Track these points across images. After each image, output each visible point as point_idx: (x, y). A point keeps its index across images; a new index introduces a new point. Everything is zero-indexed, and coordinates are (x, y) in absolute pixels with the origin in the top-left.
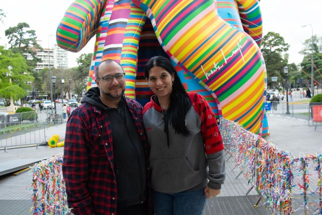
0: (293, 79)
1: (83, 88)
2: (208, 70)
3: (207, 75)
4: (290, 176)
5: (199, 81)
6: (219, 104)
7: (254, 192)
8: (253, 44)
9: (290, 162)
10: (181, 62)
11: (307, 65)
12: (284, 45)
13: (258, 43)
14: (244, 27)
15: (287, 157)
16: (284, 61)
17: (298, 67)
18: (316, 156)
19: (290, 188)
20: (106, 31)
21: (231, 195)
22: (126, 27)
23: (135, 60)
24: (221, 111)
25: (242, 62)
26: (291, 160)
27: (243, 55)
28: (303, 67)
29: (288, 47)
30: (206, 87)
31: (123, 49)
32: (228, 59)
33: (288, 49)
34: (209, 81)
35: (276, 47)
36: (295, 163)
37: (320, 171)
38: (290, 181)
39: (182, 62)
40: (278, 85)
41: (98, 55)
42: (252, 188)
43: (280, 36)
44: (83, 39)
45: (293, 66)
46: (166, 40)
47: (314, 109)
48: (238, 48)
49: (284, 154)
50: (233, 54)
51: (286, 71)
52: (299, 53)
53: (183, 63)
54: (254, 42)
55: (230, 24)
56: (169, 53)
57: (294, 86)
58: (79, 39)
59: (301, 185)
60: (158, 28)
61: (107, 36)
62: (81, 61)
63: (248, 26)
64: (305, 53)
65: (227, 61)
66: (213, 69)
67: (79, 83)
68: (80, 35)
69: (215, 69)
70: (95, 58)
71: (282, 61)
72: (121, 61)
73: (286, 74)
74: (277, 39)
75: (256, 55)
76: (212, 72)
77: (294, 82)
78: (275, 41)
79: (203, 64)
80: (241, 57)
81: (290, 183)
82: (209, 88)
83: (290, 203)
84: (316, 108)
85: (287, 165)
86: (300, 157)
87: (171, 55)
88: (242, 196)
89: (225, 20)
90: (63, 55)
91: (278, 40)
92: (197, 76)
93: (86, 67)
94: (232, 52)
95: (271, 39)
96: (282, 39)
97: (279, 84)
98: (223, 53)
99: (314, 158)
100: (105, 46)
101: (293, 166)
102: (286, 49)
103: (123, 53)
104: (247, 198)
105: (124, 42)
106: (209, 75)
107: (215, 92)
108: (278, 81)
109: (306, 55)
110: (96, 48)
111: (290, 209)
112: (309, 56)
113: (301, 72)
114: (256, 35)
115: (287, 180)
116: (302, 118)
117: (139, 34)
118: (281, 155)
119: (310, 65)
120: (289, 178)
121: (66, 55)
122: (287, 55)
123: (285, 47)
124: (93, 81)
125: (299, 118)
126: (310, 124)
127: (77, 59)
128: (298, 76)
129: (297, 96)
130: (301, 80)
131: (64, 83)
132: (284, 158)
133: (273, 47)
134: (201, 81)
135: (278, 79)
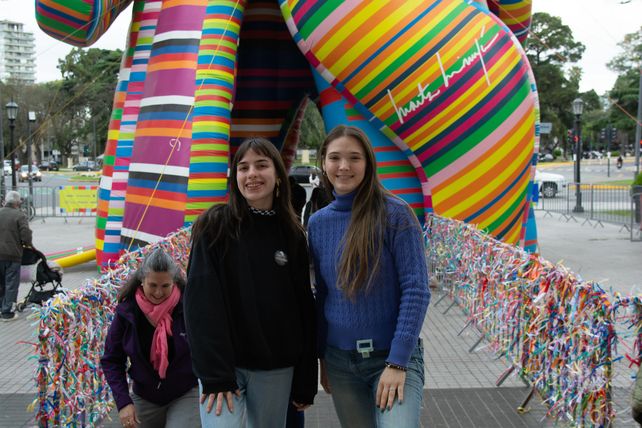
0: (590, 129)
1: (74, 136)
2: (403, 100)
3: (401, 114)
4: (610, 335)
5: (382, 125)
6: (426, 181)
7: (514, 381)
8: (511, 44)
9: (609, 308)
10: (341, 81)
11: (625, 97)
12: (572, 45)
13: (521, 39)
14: (489, 1)
15: (603, 296)
16: (569, 85)
17: (601, 100)
19: (608, 364)
21: (464, 387)
23: (231, 72)
24: (430, 197)
25: (485, 85)
26: (612, 302)
27: (487, 70)
28: (615, 101)
29: (580, 50)
30: (397, 140)
31: (202, 43)
32: (451, 76)
33: (580, 57)
34: (405, 128)
35: (551, 52)
36: (620, 308)
38: (609, 348)
39: (344, 78)
40: (552, 142)
41: (138, 55)
42: (510, 371)
43: (563, 24)
44: (103, 14)
45: (592, 97)
46: (304, 29)
48: (477, 51)
49: (596, 289)
50: (464, 66)
51: (577, 110)
52: (608, 65)
53: (344, 82)
54: (514, 38)
56: (314, 56)
57: (591, 145)
58: (94, 15)
59: (633, 358)
61: (163, 11)
62: (71, 68)
64: (622, 68)
65: (450, 80)
66: (416, 99)
67: (65, 122)
68: (95, 5)
69: (420, 99)
70: (131, 62)
71: (563, 86)
72: (198, 72)
73: (578, 116)
74: (554, 32)
75: (519, 68)
76: (413, 106)
77: (592, 138)
78: (550, 35)
79: (391, 86)
80: (484, 74)
81: (609, 352)
82: (403, 143)
83: (608, 396)
85: (603, 314)
86: (631, 297)
87: (317, 63)
88: (488, 389)
90: (21, 50)
91: (557, 33)
92: (378, 114)
93: (84, 82)
94: (462, 59)
95: (540, 31)
96: (566, 29)
97: (556, 140)
98: (440, 61)
100: (156, 34)
101: (617, 315)
102: (575, 57)
103: (202, 53)
104: (499, 393)
105: (204, 28)
106: (406, 112)
107: (417, 153)
108: (553, 133)
109: (624, 73)
110: (133, 37)
111: (608, 409)
112: (630, 75)
113: (610, 114)
114: (517, 21)
115: (602, 346)
116: (616, 223)
117: (241, 8)
118: (587, 292)
119: (634, 96)
120: (606, 341)
121: (31, 51)
122: (577, 72)
123: (572, 52)
124: (125, 118)
125: (607, 222)
126: (635, 237)
127: (60, 61)
128: (602, 121)
129: (598, 169)
130: (612, 131)
131: (34, 121)
132: (595, 298)
133: (543, 50)
134: (385, 126)
135: (553, 128)
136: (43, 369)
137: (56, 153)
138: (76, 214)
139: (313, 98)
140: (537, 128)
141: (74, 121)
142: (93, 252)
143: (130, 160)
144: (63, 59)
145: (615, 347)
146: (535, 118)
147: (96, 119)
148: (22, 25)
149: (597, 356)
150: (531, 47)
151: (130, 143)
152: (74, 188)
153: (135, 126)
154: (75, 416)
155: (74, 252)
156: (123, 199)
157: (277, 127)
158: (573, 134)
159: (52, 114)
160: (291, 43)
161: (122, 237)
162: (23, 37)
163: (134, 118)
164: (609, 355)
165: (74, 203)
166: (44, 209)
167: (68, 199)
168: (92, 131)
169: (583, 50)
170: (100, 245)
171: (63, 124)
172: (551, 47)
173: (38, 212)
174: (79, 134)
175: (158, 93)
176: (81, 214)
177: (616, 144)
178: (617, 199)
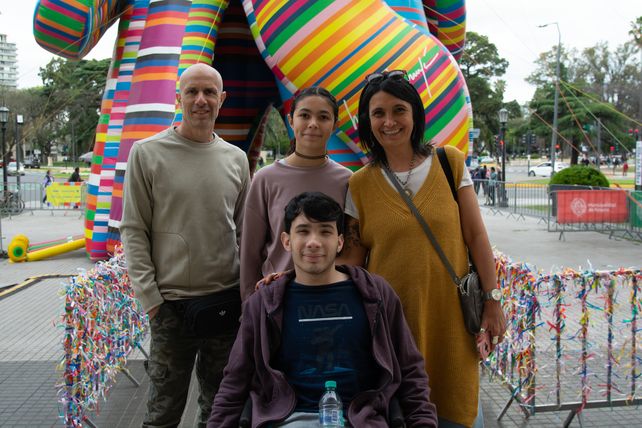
0: (512, 135)
1: (54, 137)
3: (355, 121)
4: (534, 306)
5: (338, 131)
8: (450, 62)
9: (534, 283)
11: (542, 107)
12: (498, 61)
13: (457, 57)
14: (430, 26)
15: (529, 274)
16: (495, 96)
17: (522, 109)
18: (579, 274)
19: (533, 328)
20: (145, 16)
22: (188, 11)
25: (427, 97)
26: (537, 279)
27: (429, 84)
28: (534, 111)
29: (504, 66)
30: (351, 143)
31: (182, 57)
33: (504, 72)
35: (480, 66)
36: (543, 284)
37: (585, 299)
38: (534, 315)
41: (124, 67)
43: (490, 42)
44: (94, 30)
45: (514, 107)
46: (272, 45)
47: (560, 197)
48: (420, 68)
49: (524, 268)
51: (503, 119)
52: (527, 80)
54: (451, 57)
55: (404, 19)
56: (279, 70)
57: (514, 148)
58: (86, 31)
59: (553, 324)
60: (257, 19)
61: (147, 29)
62: (51, 75)
63: (436, 22)
64: (539, 82)
67: (45, 124)
68: (87, 22)
70: (117, 73)
71: (490, 96)
73: (504, 123)
74: (482, 49)
75: (455, 83)
77: (514, 142)
78: (478, 52)
79: (347, 97)
80: (425, 87)
81: (533, 319)
82: (356, 147)
83: (533, 355)
84: (563, 196)
85: (529, 289)
86: (552, 274)
87: (282, 76)
89: (394, 9)
90: (5, 59)
91: (485, 51)
93: (63, 88)
95: (470, 48)
96: (492, 48)
97: (483, 144)
99: (575, 276)
100: (140, 49)
101: (540, 289)
102: (500, 72)
103: (181, 66)
105: (184, 44)
108: (481, 138)
109: (541, 86)
110: (119, 51)
111: (532, 365)
112: (547, 89)
113: (530, 121)
114: (453, 41)
115: (528, 315)
116: (534, 216)
117: (216, 28)
118: (517, 271)
119: (550, 106)
120: (531, 310)
121: (12, 60)
122: (501, 85)
123: (497, 67)
124: (112, 123)
125: (527, 215)
126: (551, 228)
127: (41, 69)
128: (523, 128)
129: (520, 170)
130: (531, 137)
131: (21, 124)
132: (523, 276)
133: (472, 64)
134: (341, 132)
135: (481, 133)
136: (69, 336)
137: (37, 152)
138: (62, 207)
139: (276, 106)
140: (470, 134)
141: (54, 124)
142: (82, 241)
143: (116, 160)
144: (44, 67)
145: (539, 315)
146: (469, 126)
147: (74, 122)
148: (5, 36)
149: (524, 323)
150: (463, 62)
151: (116, 145)
152: (60, 184)
153: (121, 130)
154: (91, 377)
155: (65, 240)
156: (110, 194)
157: (246, 132)
158: (499, 139)
159: (34, 117)
160: (260, 59)
161: (110, 227)
162: (6, 47)
163: (120, 122)
164: (534, 322)
165: (59, 197)
166: (33, 202)
167: (54, 194)
168: (70, 133)
169: (506, 65)
170: (90, 234)
171: (43, 126)
172: (479, 63)
173: (27, 205)
174: (59, 136)
175: (142, 101)
176: (66, 207)
177: (535, 148)
178: (535, 196)
